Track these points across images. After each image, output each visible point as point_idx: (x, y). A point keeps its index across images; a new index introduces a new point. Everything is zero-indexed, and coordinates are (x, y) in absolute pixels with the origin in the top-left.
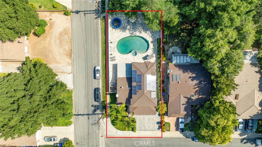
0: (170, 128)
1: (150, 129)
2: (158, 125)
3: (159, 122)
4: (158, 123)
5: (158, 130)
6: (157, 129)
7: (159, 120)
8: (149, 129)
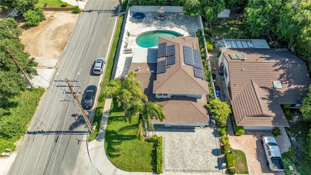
0: (246, 166)
1: (197, 167)
2: (217, 157)
3: (217, 149)
4: (215, 152)
5: (217, 169)
6: (216, 167)
7: (216, 144)
8: (194, 169)
